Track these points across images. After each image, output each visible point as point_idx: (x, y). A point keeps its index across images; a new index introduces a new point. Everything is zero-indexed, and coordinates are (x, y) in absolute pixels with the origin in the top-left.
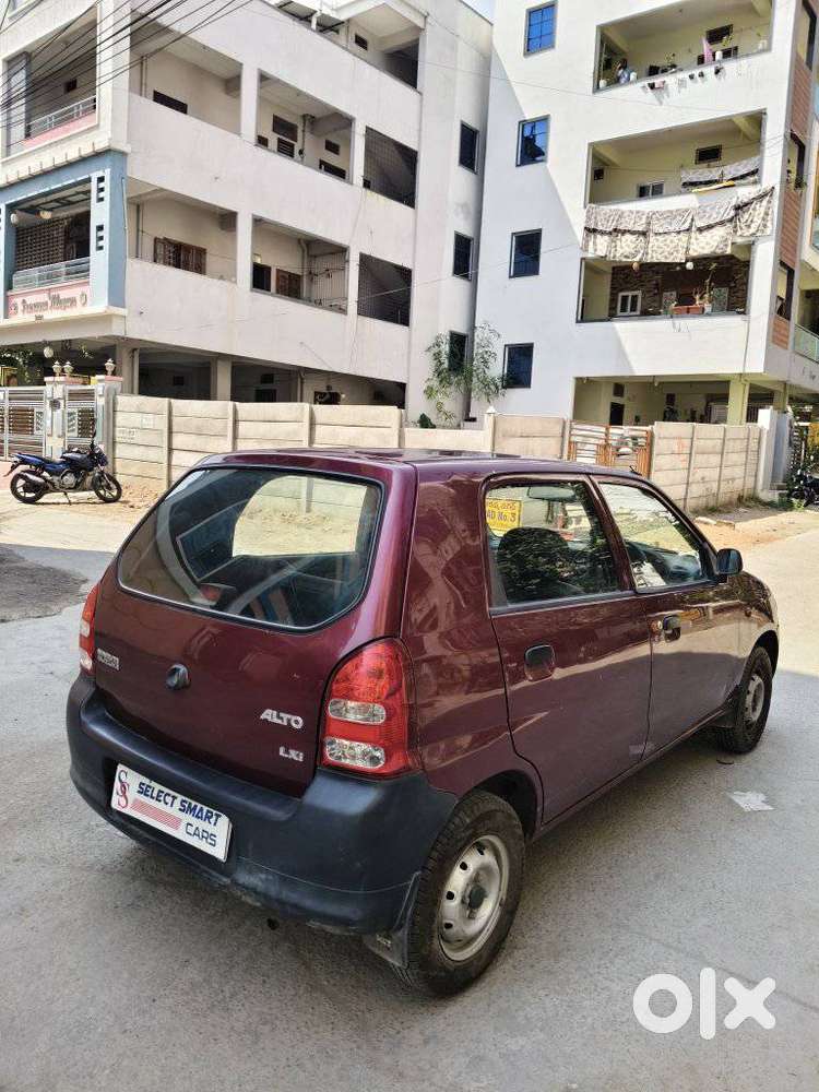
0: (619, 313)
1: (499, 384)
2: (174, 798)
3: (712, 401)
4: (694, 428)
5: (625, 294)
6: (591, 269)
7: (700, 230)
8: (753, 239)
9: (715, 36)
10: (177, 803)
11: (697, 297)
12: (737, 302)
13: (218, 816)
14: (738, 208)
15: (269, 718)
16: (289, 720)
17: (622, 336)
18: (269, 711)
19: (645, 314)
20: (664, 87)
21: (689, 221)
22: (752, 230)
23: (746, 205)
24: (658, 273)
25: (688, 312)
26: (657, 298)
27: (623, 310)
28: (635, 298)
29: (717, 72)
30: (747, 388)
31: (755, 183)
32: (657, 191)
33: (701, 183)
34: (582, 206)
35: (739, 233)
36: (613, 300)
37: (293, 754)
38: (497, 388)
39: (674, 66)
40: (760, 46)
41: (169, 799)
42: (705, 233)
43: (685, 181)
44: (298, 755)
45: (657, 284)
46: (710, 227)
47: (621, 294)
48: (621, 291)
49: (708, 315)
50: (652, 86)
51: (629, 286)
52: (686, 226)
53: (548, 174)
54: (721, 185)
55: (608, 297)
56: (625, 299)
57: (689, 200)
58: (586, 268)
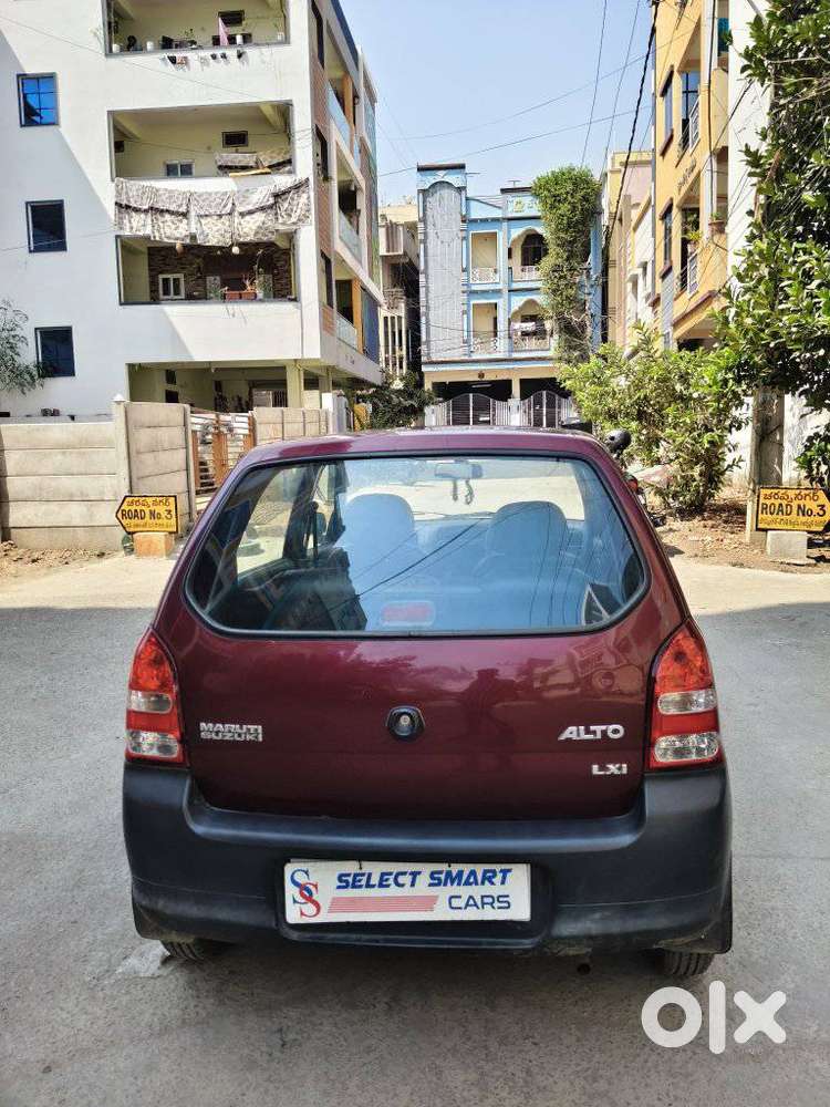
0: (162, 297)
1: (35, 373)
2: (415, 874)
3: (254, 387)
4: (283, 412)
5: (165, 276)
6: (128, 249)
7: (242, 215)
8: (294, 227)
9: (232, 18)
10: (423, 880)
11: (247, 283)
12: (283, 288)
13: (505, 872)
14: (276, 196)
15: (574, 737)
16: (604, 733)
17: (173, 319)
18: (573, 728)
19: (190, 298)
20: (185, 61)
21: (230, 205)
22: (294, 220)
23: (284, 193)
24: (199, 257)
25: (241, 298)
26: (200, 281)
27: (166, 292)
28: (176, 281)
29: (240, 56)
30: (302, 373)
31: (290, 172)
32: (186, 171)
33: (236, 167)
34: (109, 179)
35: (280, 220)
36: (153, 283)
37: (613, 768)
38: (32, 377)
39: (193, 42)
40: (279, 38)
41: (406, 880)
42: (248, 218)
43: (219, 163)
44: (620, 769)
45: (199, 268)
46: (251, 213)
47: (161, 277)
48: (161, 273)
49: (261, 300)
50: (173, 60)
51: (168, 268)
52: (228, 209)
53: (61, 138)
54: (258, 171)
55: (148, 279)
56: (166, 281)
57: (227, 184)
58: (122, 246)
